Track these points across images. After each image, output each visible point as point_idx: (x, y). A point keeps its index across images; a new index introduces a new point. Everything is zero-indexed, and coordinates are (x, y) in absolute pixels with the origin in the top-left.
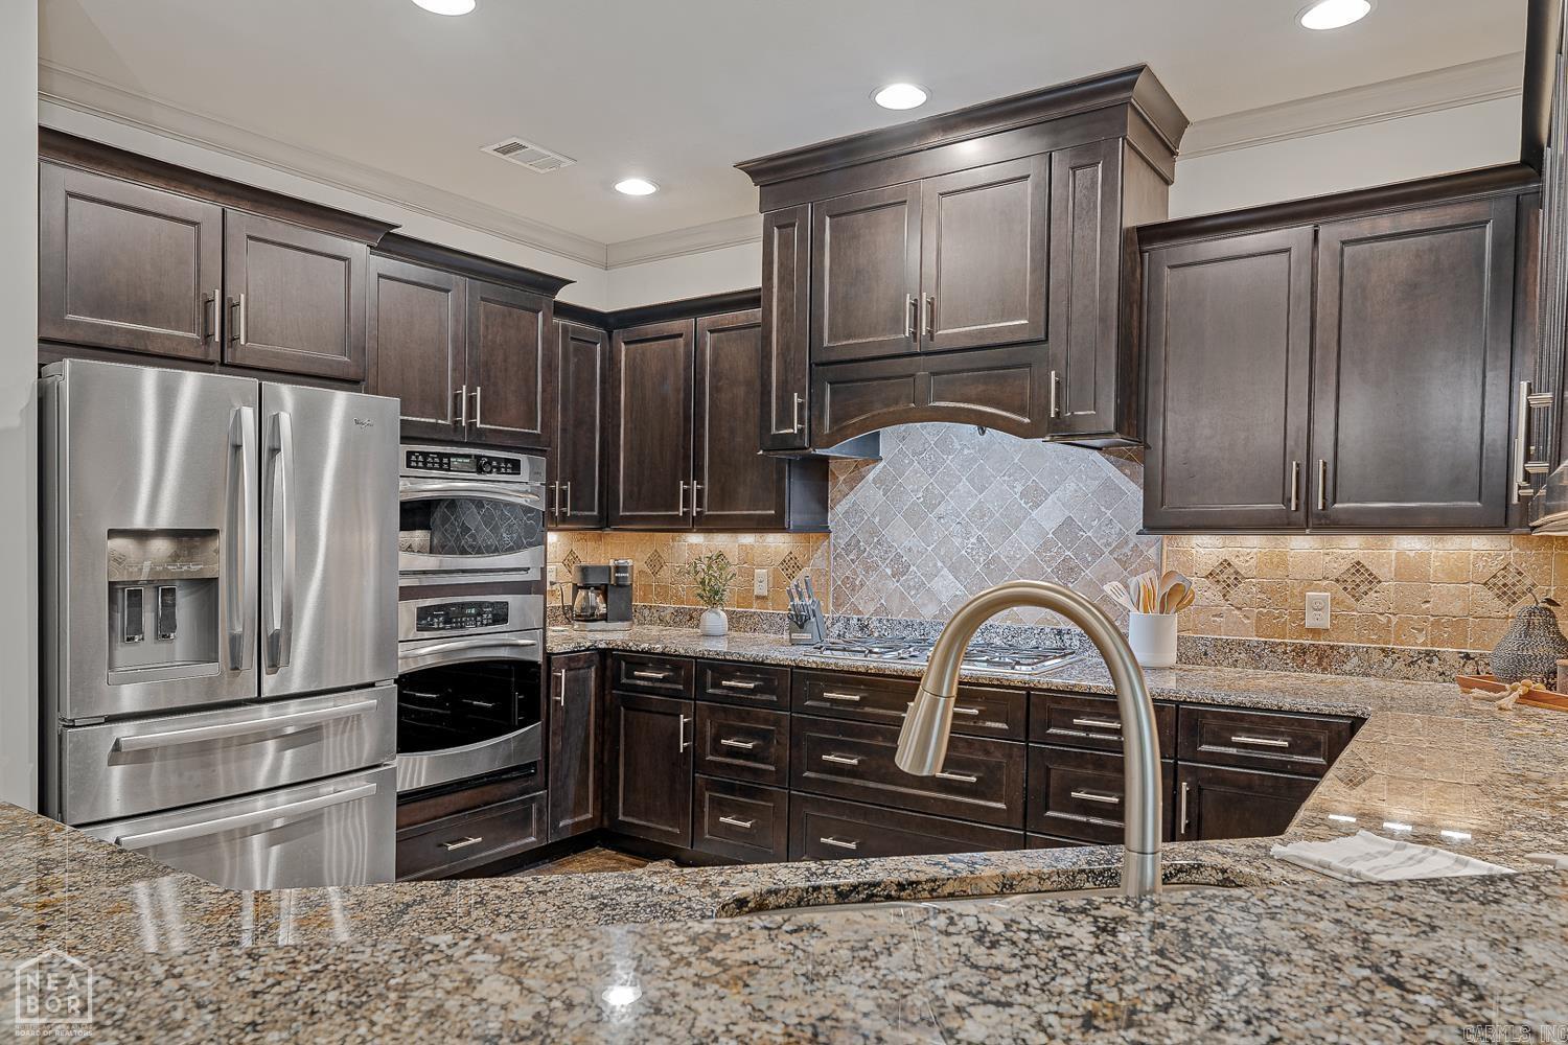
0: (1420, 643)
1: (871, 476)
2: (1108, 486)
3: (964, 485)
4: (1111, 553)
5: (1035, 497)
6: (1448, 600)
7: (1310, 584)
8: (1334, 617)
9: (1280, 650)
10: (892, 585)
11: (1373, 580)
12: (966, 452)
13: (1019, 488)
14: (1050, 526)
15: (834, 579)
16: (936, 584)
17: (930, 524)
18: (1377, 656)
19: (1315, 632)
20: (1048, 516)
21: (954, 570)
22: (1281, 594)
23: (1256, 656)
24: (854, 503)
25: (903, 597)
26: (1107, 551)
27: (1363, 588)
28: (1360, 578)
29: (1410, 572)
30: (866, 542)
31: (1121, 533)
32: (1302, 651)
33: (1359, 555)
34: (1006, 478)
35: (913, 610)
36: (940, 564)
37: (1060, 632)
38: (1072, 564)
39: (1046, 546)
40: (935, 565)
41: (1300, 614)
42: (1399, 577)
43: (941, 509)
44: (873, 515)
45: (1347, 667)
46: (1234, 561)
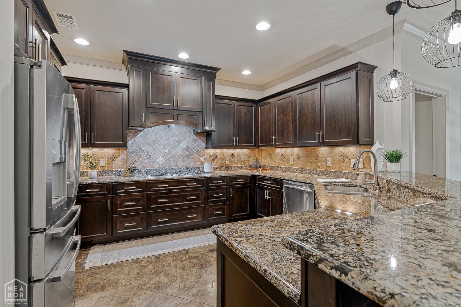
0: (240, 165)
1: (139, 135)
2: (195, 140)
3: (164, 138)
4: (196, 152)
5: (181, 141)
6: (243, 158)
7: (227, 157)
8: (230, 162)
9: (223, 168)
10: (146, 161)
11: (234, 156)
12: (165, 131)
13: (177, 139)
14: (184, 147)
15: (129, 160)
16: (158, 160)
17: (156, 147)
18: (236, 167)
19: (227, 164)
20: (184, 145)
21: (163, 157)
22: (223, 159)
23: (220, 169)
24: (134, 141)
25: (150, 164)
26: (195, 152)
27: (233, 157)
28: (232, 156)
29: (238, 154)
30: (139, 151)
31: (197, 149)
32: (226, 167)
33: (232, 152)
34: (174, 137)
35: (152, 166)
36: (159, 156)
37: (187, 168)
38: (189, 155)
39: (183, 151)
40: (158, 156)
41: (225, 162)
42: (237, 155)
43: (159, 143)
44: (140, 144)
45: (232, 169)
46: (216, 153)
